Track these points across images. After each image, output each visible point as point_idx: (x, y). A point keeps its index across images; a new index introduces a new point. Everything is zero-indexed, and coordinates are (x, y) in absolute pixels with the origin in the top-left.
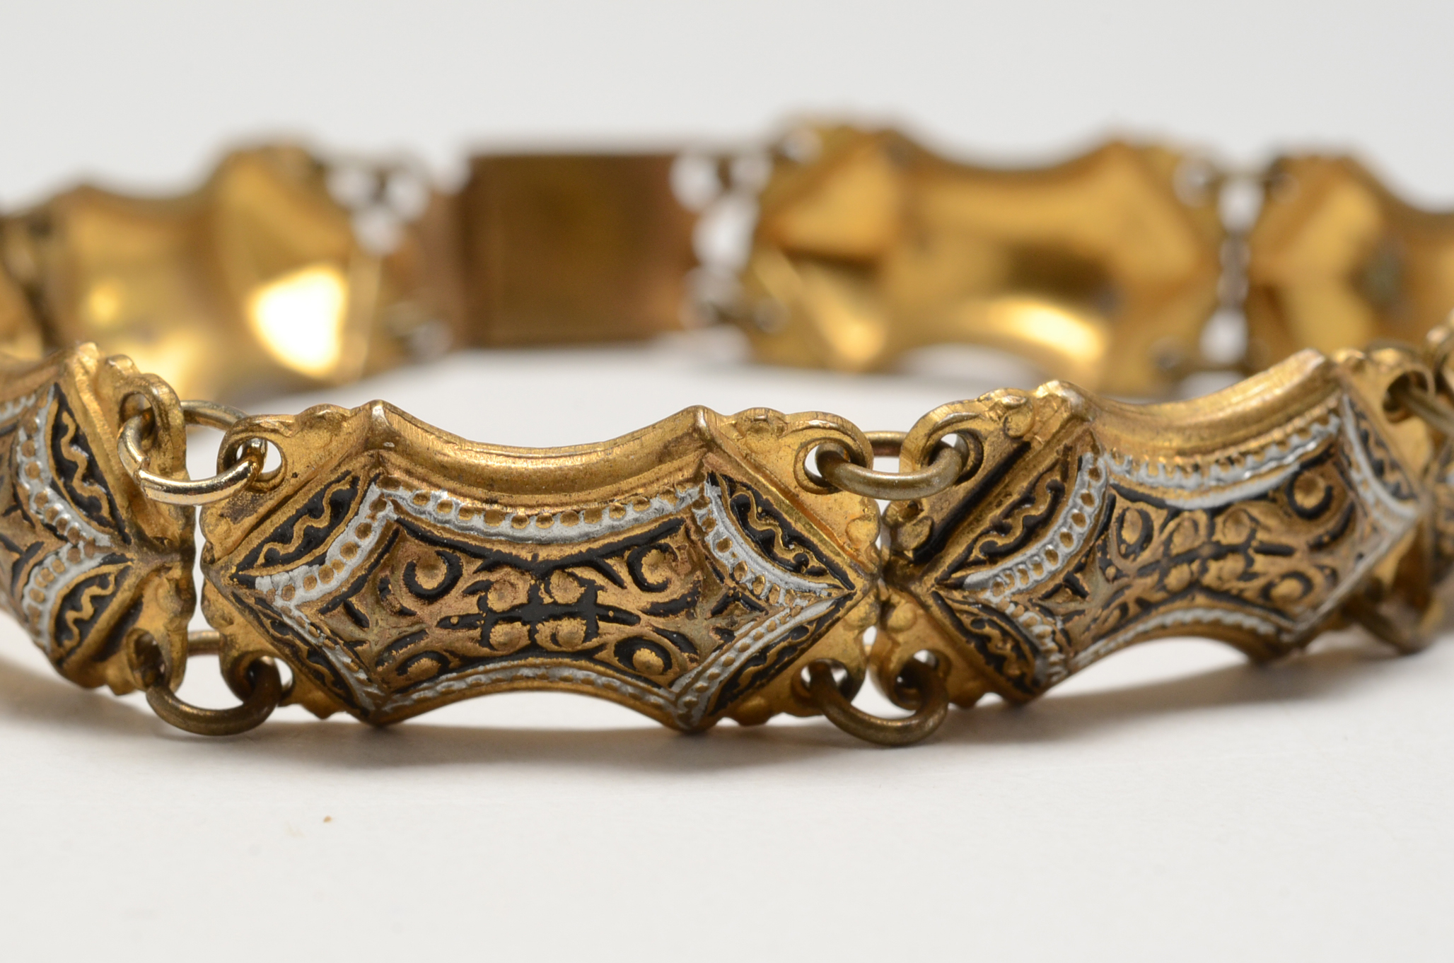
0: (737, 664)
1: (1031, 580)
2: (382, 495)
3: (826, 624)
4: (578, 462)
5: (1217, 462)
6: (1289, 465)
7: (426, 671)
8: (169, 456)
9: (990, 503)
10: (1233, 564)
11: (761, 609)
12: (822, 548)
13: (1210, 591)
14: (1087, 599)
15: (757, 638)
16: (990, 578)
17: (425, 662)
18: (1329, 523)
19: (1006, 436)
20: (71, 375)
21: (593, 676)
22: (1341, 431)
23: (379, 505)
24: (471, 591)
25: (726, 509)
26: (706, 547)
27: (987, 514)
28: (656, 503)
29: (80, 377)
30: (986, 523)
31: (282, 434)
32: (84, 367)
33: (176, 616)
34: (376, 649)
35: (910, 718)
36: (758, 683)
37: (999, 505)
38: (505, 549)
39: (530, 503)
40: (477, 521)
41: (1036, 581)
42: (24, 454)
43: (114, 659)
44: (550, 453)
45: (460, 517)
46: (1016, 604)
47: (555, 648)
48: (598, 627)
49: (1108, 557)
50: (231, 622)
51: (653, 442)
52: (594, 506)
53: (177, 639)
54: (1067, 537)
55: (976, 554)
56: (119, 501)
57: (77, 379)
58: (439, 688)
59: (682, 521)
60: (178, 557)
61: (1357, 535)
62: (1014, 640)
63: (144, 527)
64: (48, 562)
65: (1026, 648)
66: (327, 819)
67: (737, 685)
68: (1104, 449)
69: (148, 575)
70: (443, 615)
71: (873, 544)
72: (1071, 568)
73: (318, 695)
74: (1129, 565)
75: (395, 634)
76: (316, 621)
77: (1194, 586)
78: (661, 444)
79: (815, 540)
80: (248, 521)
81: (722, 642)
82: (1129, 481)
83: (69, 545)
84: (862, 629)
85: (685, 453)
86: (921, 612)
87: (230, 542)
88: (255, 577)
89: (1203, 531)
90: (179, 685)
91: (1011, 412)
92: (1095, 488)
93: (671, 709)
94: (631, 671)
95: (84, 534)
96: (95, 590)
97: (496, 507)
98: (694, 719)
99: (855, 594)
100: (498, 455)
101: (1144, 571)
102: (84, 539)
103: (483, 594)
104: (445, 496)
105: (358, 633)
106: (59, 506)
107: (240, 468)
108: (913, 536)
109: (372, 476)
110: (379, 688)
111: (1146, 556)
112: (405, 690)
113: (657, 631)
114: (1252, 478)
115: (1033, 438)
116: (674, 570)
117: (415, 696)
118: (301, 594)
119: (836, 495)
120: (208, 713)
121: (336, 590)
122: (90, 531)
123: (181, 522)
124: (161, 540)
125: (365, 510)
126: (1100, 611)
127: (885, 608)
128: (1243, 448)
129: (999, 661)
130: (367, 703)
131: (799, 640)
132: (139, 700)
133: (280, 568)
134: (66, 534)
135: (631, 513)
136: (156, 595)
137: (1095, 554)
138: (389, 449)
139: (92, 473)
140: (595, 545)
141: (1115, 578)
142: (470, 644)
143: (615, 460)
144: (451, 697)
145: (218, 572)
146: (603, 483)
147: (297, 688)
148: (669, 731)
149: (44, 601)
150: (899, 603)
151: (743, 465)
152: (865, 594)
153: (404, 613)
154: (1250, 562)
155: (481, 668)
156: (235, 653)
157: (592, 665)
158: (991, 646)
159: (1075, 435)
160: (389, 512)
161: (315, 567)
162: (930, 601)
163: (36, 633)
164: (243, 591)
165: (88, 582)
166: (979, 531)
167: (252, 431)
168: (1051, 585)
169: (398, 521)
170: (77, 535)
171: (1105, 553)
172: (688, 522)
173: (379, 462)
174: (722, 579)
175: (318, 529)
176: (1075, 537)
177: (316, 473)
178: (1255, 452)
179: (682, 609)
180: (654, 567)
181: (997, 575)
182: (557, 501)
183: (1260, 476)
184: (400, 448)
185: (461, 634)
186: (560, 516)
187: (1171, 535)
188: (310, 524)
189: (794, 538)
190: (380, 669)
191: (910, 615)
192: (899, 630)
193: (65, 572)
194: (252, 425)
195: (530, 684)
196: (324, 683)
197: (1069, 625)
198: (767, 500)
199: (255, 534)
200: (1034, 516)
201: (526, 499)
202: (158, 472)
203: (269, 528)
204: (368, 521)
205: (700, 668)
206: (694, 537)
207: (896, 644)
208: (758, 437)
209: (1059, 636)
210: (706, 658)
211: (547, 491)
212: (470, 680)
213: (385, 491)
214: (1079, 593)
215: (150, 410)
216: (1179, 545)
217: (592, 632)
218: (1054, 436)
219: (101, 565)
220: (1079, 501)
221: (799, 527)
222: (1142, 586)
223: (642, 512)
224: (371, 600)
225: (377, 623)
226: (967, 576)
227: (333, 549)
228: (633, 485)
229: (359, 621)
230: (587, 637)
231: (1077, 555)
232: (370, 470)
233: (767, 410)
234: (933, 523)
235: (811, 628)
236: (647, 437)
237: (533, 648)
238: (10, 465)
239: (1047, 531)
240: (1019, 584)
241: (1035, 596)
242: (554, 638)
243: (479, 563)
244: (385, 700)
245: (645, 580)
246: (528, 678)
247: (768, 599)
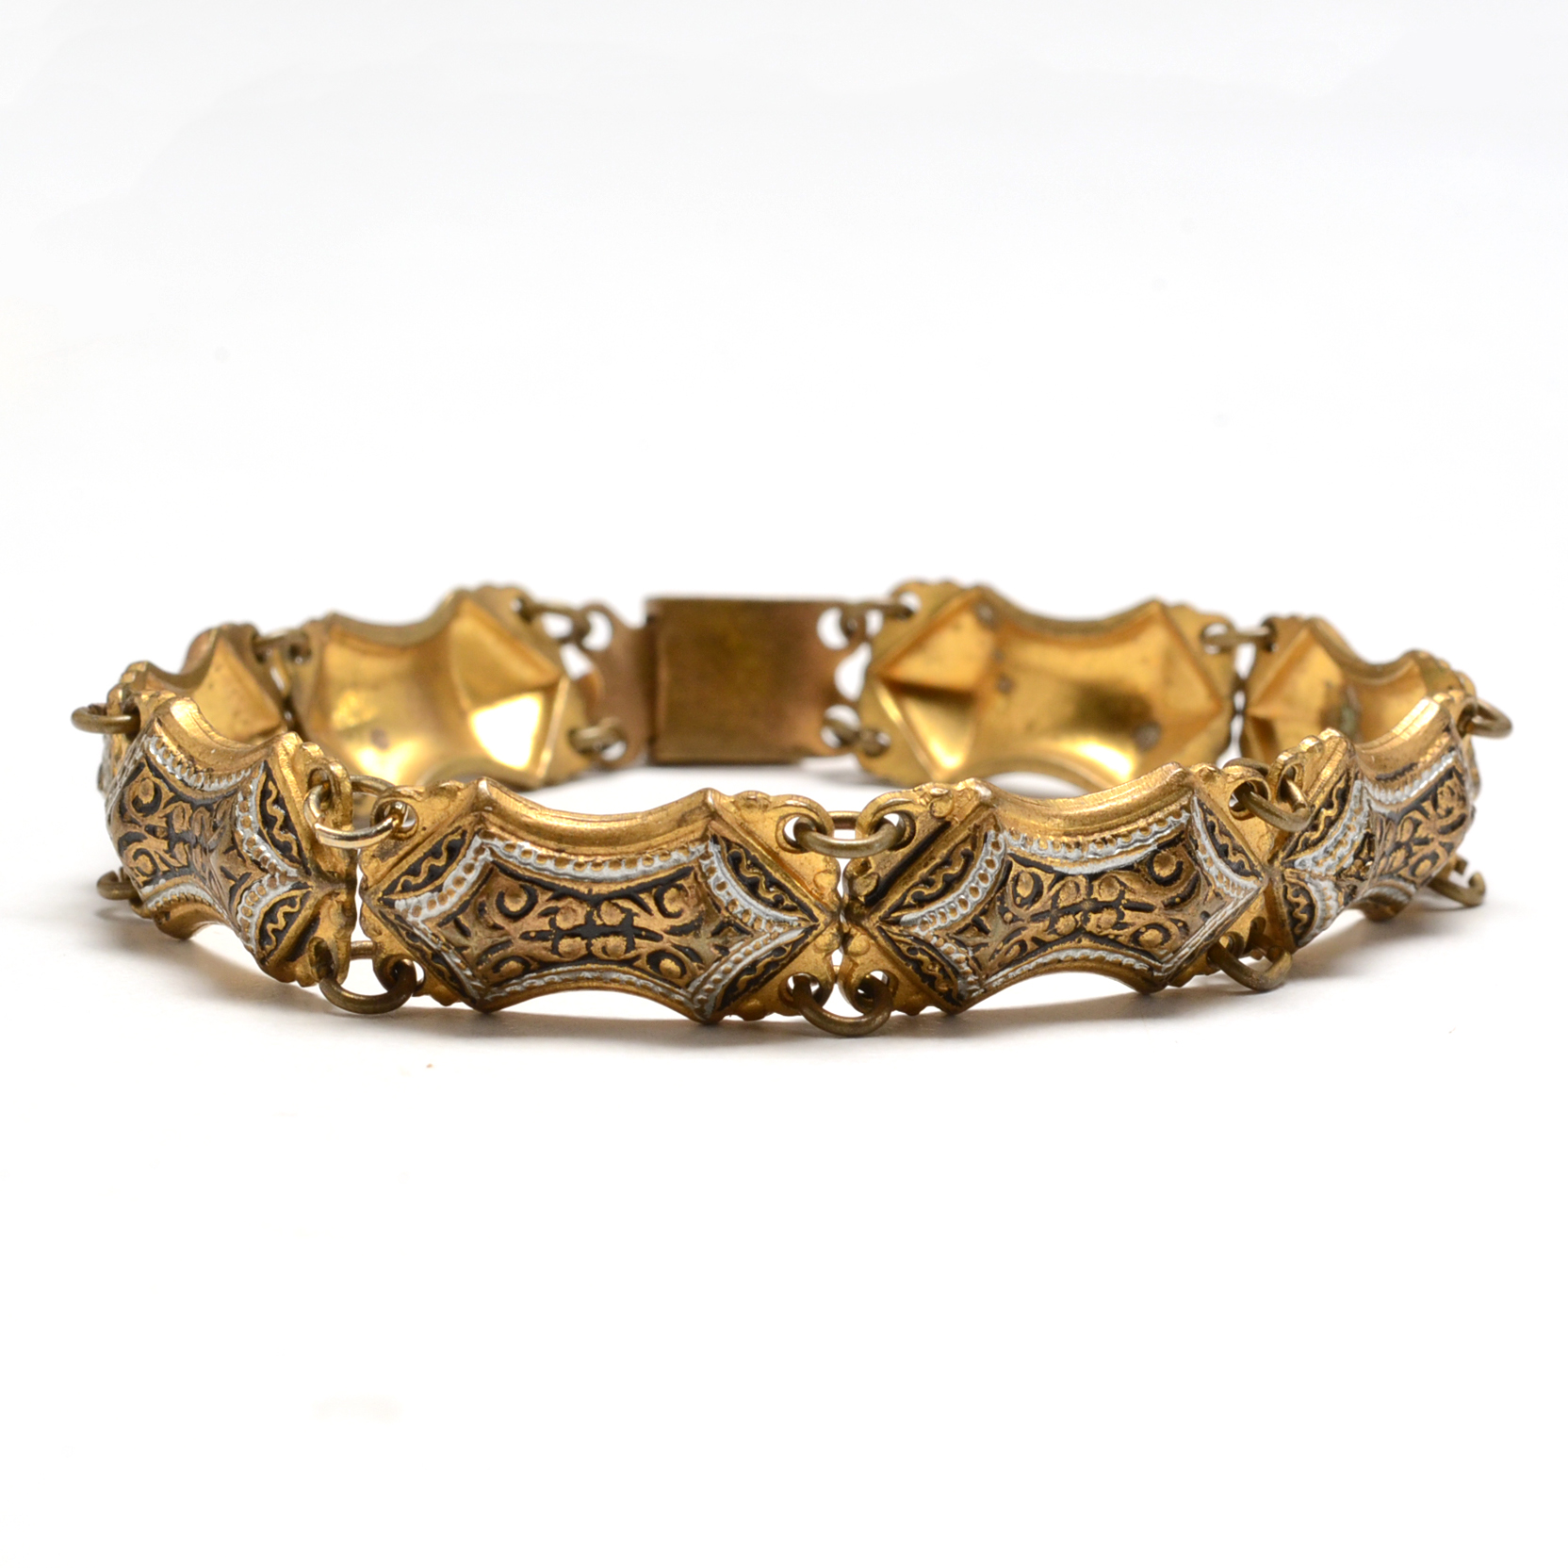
0: (734, 973)
1: (948, 920)
2: (482, 844)
3: (800, 947)
4: (623, 824)
5: (1094, 841)
6: (1149, 845)
7: (513, 971)
8: (340, 813)
9: (920, 864)
10: (1108, 917)
11: (748, 933)
12: (794, 891)
13: (1091, 935)
14: (990, 935)
15: (747, 954)
16: (918, 918)
17: (513, 964)
18: (1180, 889)
19: (933, 816)
20: (277, 755)
21: (634, 979)
22: (1190, 821)
23: (480, 850)
24: (544, 914)
25: (724, 861)
26: (708, 887)
27: (917, 872)
28: (675, 855)
29: (282, 757)
30: (917, 879)
31: (415, 799)
32: (285, 750)
33: (342, 928)
34: (476, 952)
35: (861, 1018)
36: (752, 988)
37: (926, 865)
38: (569, 885)
39: (587, 853)
40: (550, 865)
41: (952, 921)
42: (240, 811)
43: (300, 959)
44: (603, 819)
45: (538, 862)
46: (938, 937)
47: (606, 957)
48: (634, 943)
49: (1006, 905)
50: (380, 933)
51: (675, 813)
52: (632, 856)
53: (342, 945)
54: (975, 890)
55: (909, 900)
56: (305, 845)
57: (280, 758)
58: (525, 984)
59: (692, 868)
60: (344, 886)
61: (1201, 898)
62: (940, 964)
63: (321, 864)
64: (254, 887)
65: (949, 970)
66: (429, 1066)
67: (737, 989)
68: (1004, 828)
69: (323, 897)
70: (524, 930)
71: (835, 890)
72: (977, 912)
73: (442, 988)
74: (1024, 913)
75: (489, 942)
76: (435, 932)
77: (1078, 932)
78: (680, 814)
79: (789, 886)
80: (392, 860)
81: (720, 955)
82: (1024, 852)
83: (269, 875)
84: (829, 952)
85: (696, 821)
86: (872, 941)
87: (379, 874)
88: (395, 900)
89: (1083, 891)
90: (344, 978)
91: (936, 799)
92: (996, 856)
93: (690, 1005)
94: (659, 975)
95: (279, 868)
96: (287, 908)
97: (564, 855)
98: (706, 1013)
99: (819, 925)
100: (567, 819)
101: (1036, 917)
102: (279, 871)
103: (553, 916)
104: (527, 846)
105: (463, 941)
106: (263, 848)
107: (385, 823)
108: (865, 887)
109: (476, 829)
110: (481, 982)
111: (1037, 907)
112: (501, 984)
113: (675, 946)
114: (1120, 854)
115: (953, 819)
116: (686, 903)
117: (508, 989)
118: (425, 913)
119: (806, 855)
120: (362, 998)
121: (450, 910)
122: (283, 865)
123: (347, 861)
124: (333, 873)
125: (470, 854)
126: (1001, 945)
127: (845, 939)
128: (1115, 832)
129: (931, 979)
130: (473, 993)
131: (780, 957)
132: (315, 990)
133: (412, 894)
134: (267, 867)
135: (658, 862)
136: (329, 913)
137: (995, 903)
138: (488, 811)
139: (287, 825)
140: (632, 884)
141: (1012, 921)
142: (544, 952)
143: (648, 824)
144: (534, 991)
145: (369, 896)
146: (639, 840)
147: (427, 982)
148: (693, 1022)
149: (252, 915)
150: (856, 934)
151: (738, 830)
152: (827, 925)
153: (495, 927)
154: (1121, 915)
155: (553, 970)
156: (383, 956)
157: (632, 971)
158: (923, 968)
159: (982, 817)
160: (487, 856)
161: (436, 894)
162: (877, 933)
163: (247, 940)
164: (386, 910)
165: (282, 902)
166: (911, 884)
167: (395, 796)
168: (963, 924)
169: (493, 862)
170: (275, 868)
171: (1002, 903)
172: (697, 869)
173: (481, 820)
174: (719, 911)
175: (438, 867)
176: (980, 890)
177: (438, 827)
178: (1124, 836)
179: (691, 931)
180: (673, 900)
181: (924, 916)
182: (607, 852)
183: (1127, 852)
184: (496, 811)
185: (537, 944)
186: (608, 863)
187: (1058, 892)
188: (433, 863)
189: (773, 883)
190: (480, 967)
191: (864, 944)
192: (857, 954)
193: (266, 895)
194: (394, 792)
195: (590, 984)
196: (444, 979)
197: (977, 954)
198: (754, 856)
199: (395, 869)
200: (951, 875)
201: (585, 849)
202: (332, 825)
203: (405, 865)
204: (472, 861)
205: (706, 974)
206: (700, 880)
207: (856, 964)
208: (749, 811)
209: (971, 962)
210: (709, 967)
211: (600, 845)
212: (547, 979)
213: (485, 841)
214: (983, 930)
215: (328, 781)
216: (1064, 901)
217: (631, 946)
218: (967, 817)
219: (290, 890)
220: (984, 865)
221: (777, 876)
222: (1034, 929)
223: (665, 861)
224: (472, 917)
225: (476, 934)
226: (902, 916)
227: (448, 881)
228: (660, 842)
229: (464, 932)
230: (627, 950)
231: (981, 903)
232: (474, 826)
233: (757, 792)
234: (879, 877)
235: (788, 949)
236: (672, 809)
237: (590, 957)
238: (230, 818)
239: (961, 885)
240: (940, 923)
241: (951, 932)
242: (604, 949)
243: (550, 894)
244: (486, 991)
245: (666, 910)
246: (588, 979)
247: (753, 926)
